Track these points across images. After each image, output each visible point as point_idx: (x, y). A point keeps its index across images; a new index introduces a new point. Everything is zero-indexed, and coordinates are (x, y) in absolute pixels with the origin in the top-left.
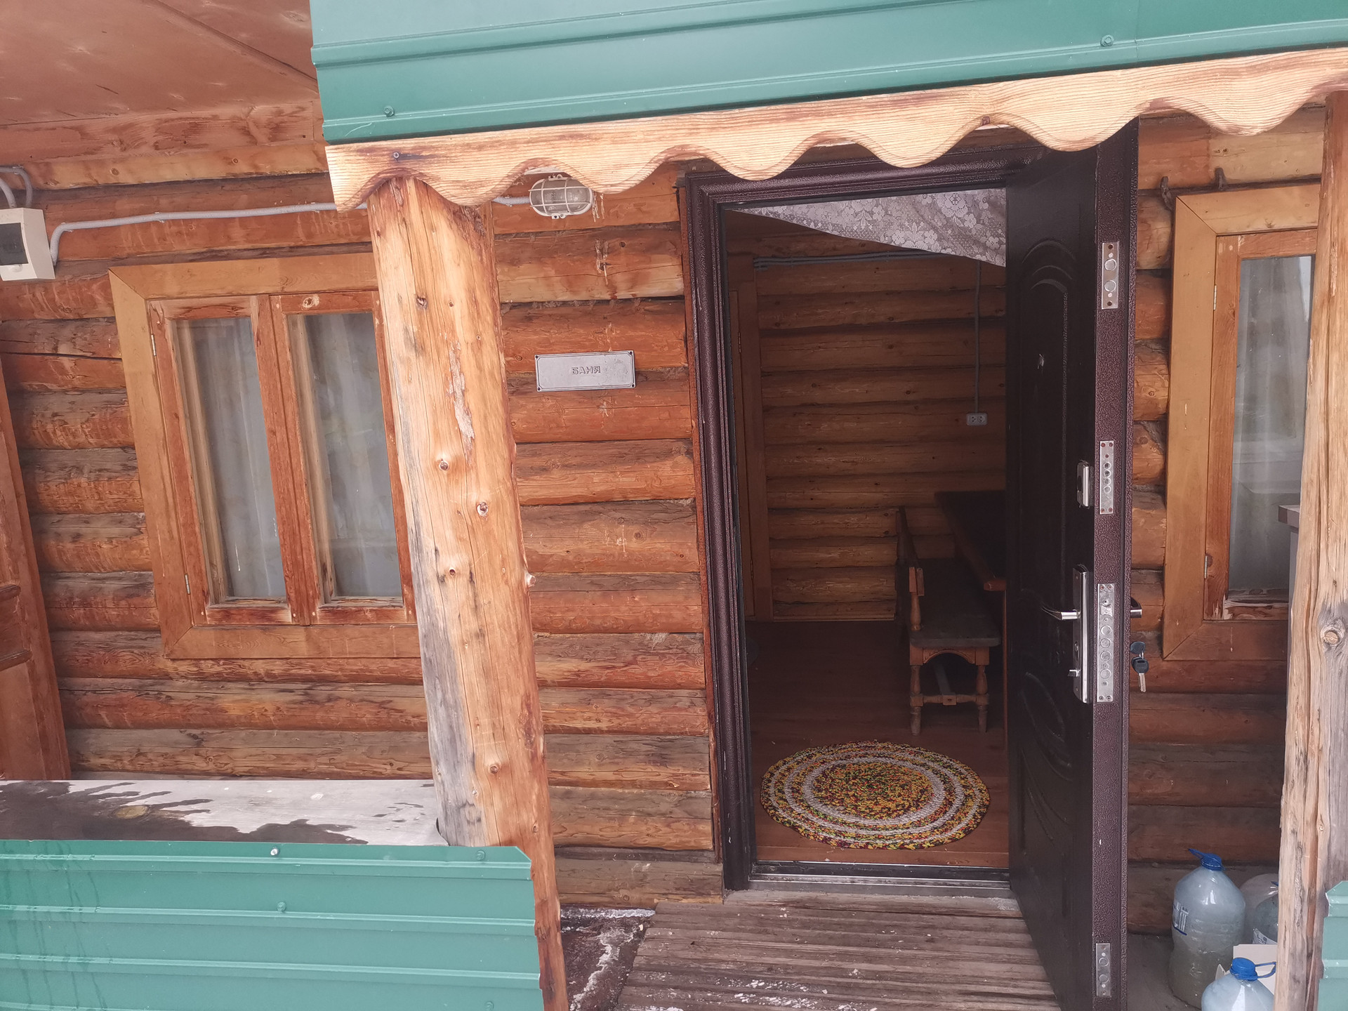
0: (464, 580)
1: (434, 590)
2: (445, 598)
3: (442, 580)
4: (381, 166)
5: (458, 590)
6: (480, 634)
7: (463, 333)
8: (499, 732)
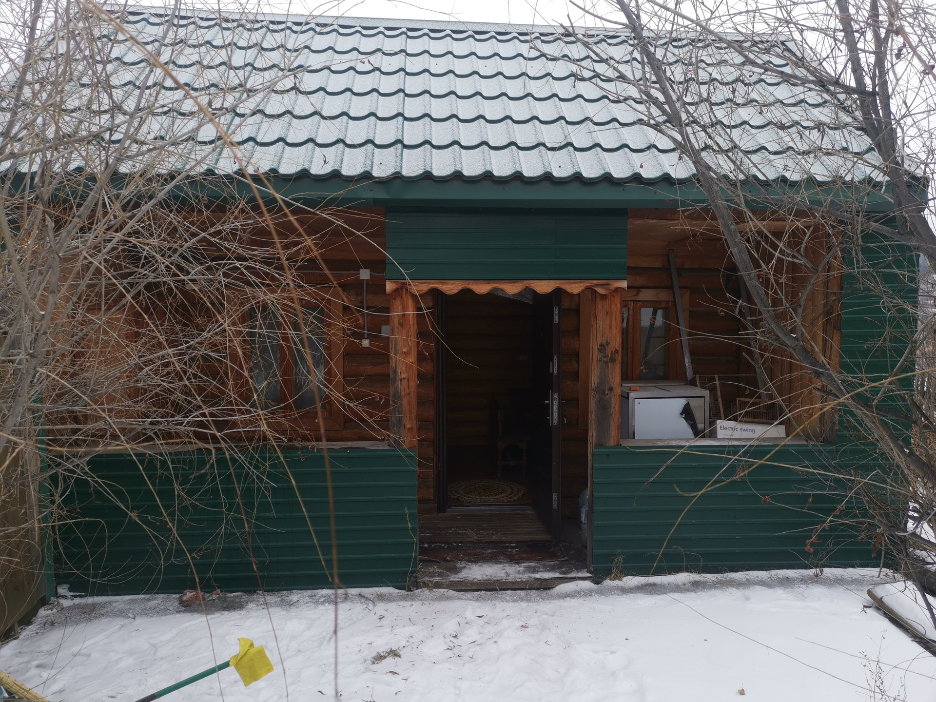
0: (406, 380)
1: (399, 383)
2: (401, 384)
3: (401, 380)
4: (399, 286)
5: (405, 382)
6: (409, 394)
7: (411, 322)
8: (411, 419)
